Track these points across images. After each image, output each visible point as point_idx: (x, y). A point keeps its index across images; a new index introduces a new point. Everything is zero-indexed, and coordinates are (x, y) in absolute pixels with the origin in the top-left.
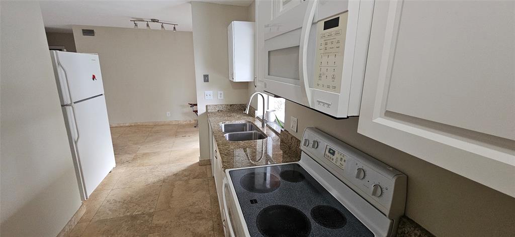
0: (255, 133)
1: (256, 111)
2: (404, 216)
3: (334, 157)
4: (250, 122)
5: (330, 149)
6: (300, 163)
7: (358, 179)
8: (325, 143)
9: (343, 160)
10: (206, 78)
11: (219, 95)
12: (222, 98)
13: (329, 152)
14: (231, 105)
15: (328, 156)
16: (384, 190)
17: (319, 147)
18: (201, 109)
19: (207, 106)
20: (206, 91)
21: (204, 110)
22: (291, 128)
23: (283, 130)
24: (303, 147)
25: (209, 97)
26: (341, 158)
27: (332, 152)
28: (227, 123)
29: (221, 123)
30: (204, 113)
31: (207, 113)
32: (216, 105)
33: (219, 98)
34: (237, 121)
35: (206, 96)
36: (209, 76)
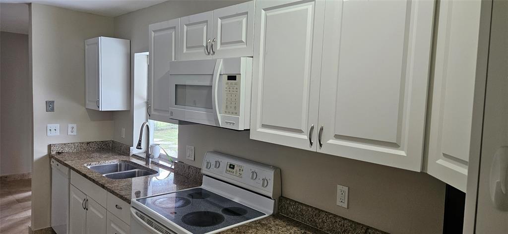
1: (131, 148)
2: (282, 196)
3: (234, 170)
4: (125, 161)
5: (230, 165)
6: (203, 187)
7: (252, 180)
8: (225, 161)
10: (50, 106)
11: (70, 130)
12: (75, 133)
13: (230, 167)
14: (88, 143)
15: (229, 171)
16: (268, 181)
17: (221, 165)
18: (40, 151)
19: (50, 146)
20: (48, 125)
21: (45, 152)
22: (187, 158)
23: (177, 162)
24: (204, 171)
25: (53, 133)
26: (240, 170)
27: (232, 167)
28: (94, 164)
29: (85, 165)
30: (45, 156)
31: (50, 156)
32: (65, 144)
33: (70, 133)
34: (107, 162)
35: (49, 131)
36: (55, 103)
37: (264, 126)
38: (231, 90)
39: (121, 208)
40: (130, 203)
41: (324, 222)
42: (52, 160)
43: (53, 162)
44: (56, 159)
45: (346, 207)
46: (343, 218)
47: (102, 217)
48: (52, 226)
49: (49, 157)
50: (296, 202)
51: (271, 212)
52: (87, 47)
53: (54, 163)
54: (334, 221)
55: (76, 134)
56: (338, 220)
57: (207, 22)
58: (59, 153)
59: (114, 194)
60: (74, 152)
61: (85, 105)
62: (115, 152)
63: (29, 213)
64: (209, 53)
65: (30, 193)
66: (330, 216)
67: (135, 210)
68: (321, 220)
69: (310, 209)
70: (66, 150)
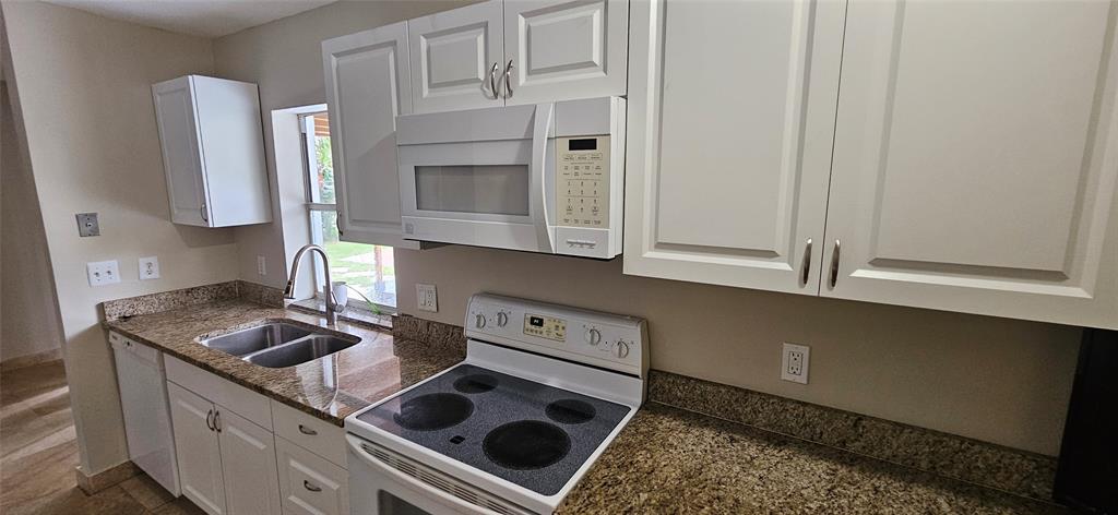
0: (317, 339)
2: (652, 370)
3: (544, 329)
4: (278, 321)
5: (532, 319)
6: (469, 360)
7: (591, 346)
8: (520, 313)
9: (560, 328)
10: (87, 225)
11: (144, 269)
12: (156, 275)
13: (532, 323)
14: (188, 291)
15: (532, 331)
16: (630, 346)
17: (509, 321)
18: (78, 317)
19: (101, 308)
20: (90, 264)
21: (92, 319)
22: (421, 307)
23: (395, 314)
24: (470, 330)
25: (105, 279)
26: (557, 327)
27: (537, 322)
28: (215, 335)
29: (197, 339)
30: (93, 327)
31: (104, 327)
32: (136, 299)
33: (144, 275)
34: (241, 326)
35: (93, 277)
36: (98, 216)
37: (660, 246)
38: (582, 170)
39: (314, 433)
40: (343, 426)
41: (755, 412)
42: (112, 333)
43: (114, 337)
44: (121, 332)
45: (805, 382)
46: (799, 402)
47: (262, 447)
48: (133, 458)
49: (104, 329)
50: (689, 379)
51: (639, 401)
52: (159, 98)
53: (118, 342)
54: (780, 409)
55: (158, 276)
56: (790, 406)
57: (485, 25)
58: (125, 317)
59: (293, 406)
60: (159, 310)
61: (169, 216)
62: (249, 302)
63: (70, 432)
64: (496, 95)
65: (65, 390)
66: (771, 401)
67: (359, 441)
68: (749, 409)
69: (723, 391)
70: (142, 309)
